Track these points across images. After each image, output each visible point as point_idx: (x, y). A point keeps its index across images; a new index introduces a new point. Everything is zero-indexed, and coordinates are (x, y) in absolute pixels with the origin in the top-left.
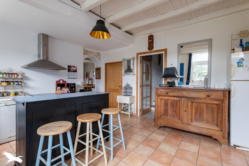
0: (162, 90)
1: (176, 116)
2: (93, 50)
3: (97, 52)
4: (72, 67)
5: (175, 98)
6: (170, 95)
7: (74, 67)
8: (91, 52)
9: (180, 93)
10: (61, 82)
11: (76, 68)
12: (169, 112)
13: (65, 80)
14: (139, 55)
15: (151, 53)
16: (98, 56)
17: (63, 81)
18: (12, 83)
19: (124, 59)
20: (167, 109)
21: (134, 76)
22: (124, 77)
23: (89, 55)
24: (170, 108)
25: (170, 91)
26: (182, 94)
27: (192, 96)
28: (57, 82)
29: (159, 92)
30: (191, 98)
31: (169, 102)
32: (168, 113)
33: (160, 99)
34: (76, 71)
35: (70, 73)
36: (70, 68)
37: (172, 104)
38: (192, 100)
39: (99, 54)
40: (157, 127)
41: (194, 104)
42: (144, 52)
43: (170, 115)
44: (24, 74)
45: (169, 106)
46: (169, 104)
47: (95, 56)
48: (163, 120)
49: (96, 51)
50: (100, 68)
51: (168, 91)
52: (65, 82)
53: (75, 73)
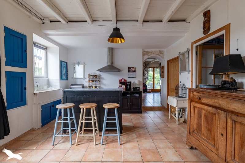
0: (195, 93)
1: (210, 139)
2: (153, 50)
3: (160, 51)
4: (131, 68)
5: (210, 109)
6: (203, 101)
7: (133, 68)
8: (152, 52)
9: (216, 101)
10: (123, 81)
11: (135, 68)
12: (203, 129)
13: (126, 79)
14: (194, 44)
15: (207, 37)
16: (161, 55)
17: (124, 80)
18: (94, 81)
19: (179, 53)
20: (200, 122)
21: (189, 73)
22: (180, 74)
23: (149, 55)
24: (204, 124)
25: (203, 95)
26: (219, 103)
27: (235, 109)
28: (120, 80)
29: (192, 95)
30: (233, 112)
31: (203, 113)
32: (201, 131)
33: (193, 106)
34: (135, 71)
35: (130, 73)
36: (129, 69)
37: (206, 117)
38: (234, 117)
39: (161, 52)
40: (189, 146)
41: (238, 126)
42: (199, 39)
43: (203, 135)
44: (101, 75)
45: (203, 120)
46: (203, 116)
47: (157, 55)
48: (195, 139)
49: (158, 50)
50: (164, 66)
51: (201, 94)
52: (126, 80)
53: (135, 73)
